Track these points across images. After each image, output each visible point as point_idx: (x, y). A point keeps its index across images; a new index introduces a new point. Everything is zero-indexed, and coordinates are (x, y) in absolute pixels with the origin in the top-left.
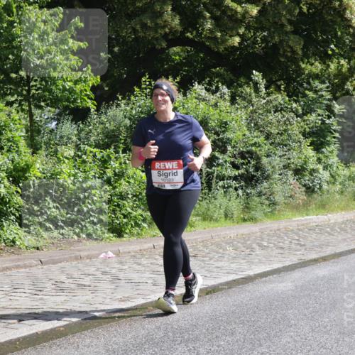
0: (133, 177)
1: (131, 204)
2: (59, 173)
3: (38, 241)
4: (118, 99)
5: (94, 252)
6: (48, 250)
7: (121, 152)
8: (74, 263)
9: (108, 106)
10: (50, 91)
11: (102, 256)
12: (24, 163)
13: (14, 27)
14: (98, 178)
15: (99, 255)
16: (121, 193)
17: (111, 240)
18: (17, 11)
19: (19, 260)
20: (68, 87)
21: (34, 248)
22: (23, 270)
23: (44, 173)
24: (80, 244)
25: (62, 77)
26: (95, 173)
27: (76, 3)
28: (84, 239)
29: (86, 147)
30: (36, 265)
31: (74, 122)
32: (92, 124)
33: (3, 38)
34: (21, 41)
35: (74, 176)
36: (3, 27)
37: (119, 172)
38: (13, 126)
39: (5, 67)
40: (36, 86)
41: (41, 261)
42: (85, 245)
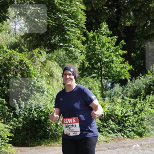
0: (147, 111)
1: (146, 123)
2: (115, 110)
3: (106, 138)
4: (140, 76)
5: (130, 145)
6: (111, 143)
7: (142, 100)
8: (123, 149)
9: (136, 79)
10: (111, 73)
11: (134, 146)
13: (96, 45)
14: (132, 111)
15: (133, 145)
16: (142, 118)
17: (137, 139)
18: (98, 39)
19: (99, 147)
20: (118, 71)
21: (105, 141)
22: (101, 152)
23: (109, 110)
24: (124, 140)
25: (116, 66)
26: (131, 109)
27: (122, 34)
28: (126, 138)
29: (127, 98)
30: (107, 150)
31: (120, 86)
32: (128, 87)
33: (91, 50)
34: (99, 51)
35: (121, 110)
36: (91, 45)
37: (141, 109)
38: (95, 88)
39: (92, 62)
40: (104, 70)
41: (109, 148)
42: (126, 141)
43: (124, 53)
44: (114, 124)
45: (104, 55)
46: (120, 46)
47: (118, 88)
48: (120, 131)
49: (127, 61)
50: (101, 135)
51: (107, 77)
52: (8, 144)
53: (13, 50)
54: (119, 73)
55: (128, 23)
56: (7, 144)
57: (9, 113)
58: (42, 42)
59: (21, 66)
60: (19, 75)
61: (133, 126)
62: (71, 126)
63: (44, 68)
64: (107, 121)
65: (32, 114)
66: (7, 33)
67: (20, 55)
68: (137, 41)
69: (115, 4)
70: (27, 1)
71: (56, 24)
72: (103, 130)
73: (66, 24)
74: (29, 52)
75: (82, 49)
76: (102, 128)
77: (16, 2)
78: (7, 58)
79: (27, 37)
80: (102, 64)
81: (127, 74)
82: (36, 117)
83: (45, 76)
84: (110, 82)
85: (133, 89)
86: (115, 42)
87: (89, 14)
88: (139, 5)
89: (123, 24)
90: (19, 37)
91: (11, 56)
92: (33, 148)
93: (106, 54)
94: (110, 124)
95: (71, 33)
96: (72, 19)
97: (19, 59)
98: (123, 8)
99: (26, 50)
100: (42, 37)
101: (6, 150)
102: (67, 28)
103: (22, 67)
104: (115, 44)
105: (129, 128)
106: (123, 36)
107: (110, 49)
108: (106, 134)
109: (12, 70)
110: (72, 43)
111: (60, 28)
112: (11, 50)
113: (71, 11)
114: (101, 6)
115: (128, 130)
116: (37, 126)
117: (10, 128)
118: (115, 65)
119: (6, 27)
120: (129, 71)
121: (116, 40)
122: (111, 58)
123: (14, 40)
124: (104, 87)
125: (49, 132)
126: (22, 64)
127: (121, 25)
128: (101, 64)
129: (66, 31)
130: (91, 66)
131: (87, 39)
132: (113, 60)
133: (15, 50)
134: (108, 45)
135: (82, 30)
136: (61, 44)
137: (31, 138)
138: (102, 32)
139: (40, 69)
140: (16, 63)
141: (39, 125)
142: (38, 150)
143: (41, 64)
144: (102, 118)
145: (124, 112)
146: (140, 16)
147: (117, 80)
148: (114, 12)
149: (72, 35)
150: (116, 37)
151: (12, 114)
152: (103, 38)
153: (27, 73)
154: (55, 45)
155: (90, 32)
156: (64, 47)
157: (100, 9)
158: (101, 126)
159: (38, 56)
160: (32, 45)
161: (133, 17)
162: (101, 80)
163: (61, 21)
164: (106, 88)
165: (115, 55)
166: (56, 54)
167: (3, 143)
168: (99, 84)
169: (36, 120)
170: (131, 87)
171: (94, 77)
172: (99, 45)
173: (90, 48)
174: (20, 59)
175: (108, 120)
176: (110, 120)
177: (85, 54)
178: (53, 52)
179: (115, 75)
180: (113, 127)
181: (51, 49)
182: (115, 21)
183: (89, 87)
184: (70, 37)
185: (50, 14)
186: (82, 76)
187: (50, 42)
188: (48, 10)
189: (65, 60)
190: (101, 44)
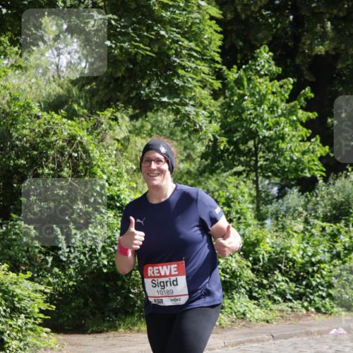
2: (288, 248)
3: (267, 313)
4: (347, 170)
5: (324, 329)
6: (278, 324)
7: (351, 226)
8: (306, 338)
9: (337, 177)
10: (278, 162)
11: (333, 332)
12: (255, 238)
13: (245, 100)
14: (328, 252)
15: (330, 330)
17: (340, 315)
18: (248, 85)
19: (251, 334)
20: (295, 158)
21: (264, 321)
22: (256, 345)
23: (273, 248)
24: (309, 318)
25: (290, 148)
26: (325, 247)
27: (306, 72)
28: (312, 312)
29: (316, 221)
30: (268, 340)
31: (300, 193)
32: (319, 195)
33: (233, 111)
34: (251, 114)
35: (303, 250)
36: (233, 100)
37: (349, 246)
38: (241, 198)
39: (235, 139)
40: (264, 157)
41: (273, 336)
42: (314, 319)
43: (309, 118)
44: (286, 282)
45: (263, 122)
46: (300, 102)
47: (294, 197)
48: (299, 297)
49: (318, 136)
50: (255, 306)
51: (270, 172)
52: (41, 328)
53: (53, 113)
54: (298, 163)
55: (321, 47)
56: (39, 328)
57: (43, 257)
58: (119, 94)
59: (71, 148)
60: (66, 169)
61: (330, 286)
63: (124, 154)
64: (269, 275)
65: (97, 258)
67: (69, 125)
68: (341, 89)
69: (290, 3)
71: (153, 52)
72: (259, 294)
73: (176, 50)
74: (90, 117)
75: (212, 109)
76: (257, 289)
77: (60, 4)
78: (39, 131)
79: (84, 82)
80: (258, 144)
81: (315, 165)
82: (105, 266)
83: (127, 171)
84: (276, 184)
85: (330, 200)
86: (289, 91)
87: (229, 28)
88: (346, 6)
89: (307, 51)
90: (66, 82)
91: (49, 127)
92: (98, 336)
93: (268, 120)
94: (275, 280)
95: (187, 71)
96: (190, 41)
97: (66, 134)
98: (308, 15)
99: (84, 113)
100: (119, 82)
101: (38, 340)
102: (178, 61)
103: (73, 151)
104: (289, 96)
105: (321, 290)
106: (308, 77)
107: (277, 108)
108: (265, 303)
109: (51, 158)
110: (189, 95)
111: (162, 61)
112: (48, 113)
113: (187, 22)
114: (257, 9)
115: (317, 294)
116: (107, 286)
117: (47, 291)
118: (289, 145)
120: (321, 159)
121: (291, 87)
122: (279, 129)
123: (55, 90)
124: (263, 195)
125: (136, 299)
126: (75, 145)
127: (304, 52)
128: (256, 142)
129: (175, 67)
130: (232, 147)
131: (225, 85)
132: (283, 134)
133: (57, 113)
134: (272, 100)
135: (212, 65)
136: (165, 99)
137: (94, 314)
138: (259, 69)
139: (116, 156)
140: (61, 142)
141: (112, 283)
142: (111, 341)
143: (117, 144)
144: (257, 267)
145: (310, 254)
146: (348, 33)
147: (292, 180)
148: (287, 22)
149: (190, 77)
150: (291, 79)
151: (50, 259)
152: (260, 83)
153: (85, 164)
154: (150, 100)
155: (230, 70)
156: (172, 105)
157: (254, 15)
158: (254, 286)
159: (110, 125)
160: (97, 102)
161: (331, 34)
162: (255, 179)
163: (165, 44)
164: (266, 199)
165: (288, 121)
166: (152, 120)
167: (30, 326)
168: (250, 189)
169: (107, 272)
170: (326, 197)
171: (239, 174)
172: (252, 98)
173: (229, 107)
174: (68, 134)
175: (272, 271)
176: (275, 272)
177: (218, 120)
178: (144, 117)
179: (289, 168)
180: (284, 287)
181: (140, 109)
182: (290, 44)
183: (228, 196)
184: (185, 82)
185: (140, 29)
186: (210, 170)
187: (137, 94)
188: (134, 19)
189: (172, 134)
190: (255, 97)
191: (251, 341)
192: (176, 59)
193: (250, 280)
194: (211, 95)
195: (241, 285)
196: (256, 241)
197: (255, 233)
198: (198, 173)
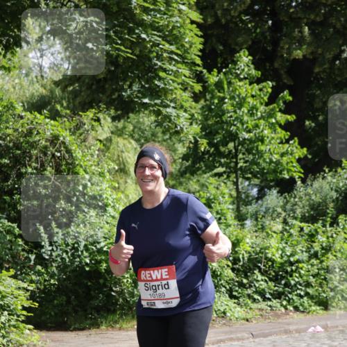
0: (340, 251)
2: (267, 248)
3: (247, 312)
4: (324, 171)
5: (303, 327)
6: (258, 323)
7: (328, 226)
8: (284, 337)
9: (315, 179)
10: (258, 164)
11: (310, 330)
12: (234, 238)
13: (225, 103)
14: (306, 252)
15: (308, 329)
16: (328, 267)
17: (317, 313)
18: (229, 88)
19: (231, 332)
20: (274, 160)
21: (244, 319)
22: (236, 343)
23: (253, 247)
24: (288, 317)
25: (270, 150)
26: (303, 247)
27: (284, 76)
28: (291, 311)
29: (294, 222)
30: (248, 338)
31: (279, 194)
32: (298, 197)
33: (213, 114)
34: (231, 117)
35: (282, 250)
36: (213, 103)
37: (326, 246)
38: (222, 199)
39: (215, 141)
40: (244, 159)
41: (252, 335)
42: (292, 318)
43: (287, 120)
44: (266, 281)
45: (243, 124)
46: (278, 105)
47: (273, 198)
48: (278, 296)
49: (296, 138)
50: (235, 305)
51: (250, 173)
52: (24, 325)
53: (36, 113)
54: (277, 165)
55: (299, 51)
56: (22, 325)
57: (26, 255)
58: (101, 95)
59: (53, 148)
60: (49, 168)
61: (308, 285)
62: (158, 286)
63: (107, 154)
64: (249, 274)
65: (79, 256)
66: (23, 75)
67: (51, 125)
68: (319, 92)
69: (269, 8)
70: (69, 4)
71: (135, 55)
72: (239, 293)
73: (157, 54)
74: (72, 117)
75: (193, 111)
76: (237, 288)
77: (43, 5)
78: (22, 131)
79: (67, 83)
80: (238, 146)
81: (294, 167)
82: (87, 264)
83: (109, 172)
84: (256, 185)
85: (308, 200)
86: (268, 94)
87: (210, 32)
88: (323, 11)
89: (285, 55)
90: (49, 83)
91: (33, 126)
92: (81, 333)
93: (247, 123)
94: (255, 279)
95: (168, 74)
96: (171, 44)
97: (49, 133)
98: (286, 20)
99: (66, 113)
100: (102, 84)
101: (20, 337)
102: (159, 64)
103: (56, 151)
104: (268, 99)
105: (299, 289)
106: (287, 81)
107: (257, 111)
108: (245, 302)
109: (34, 157)
110: (170, 97)
111: (144, 64)
112: (31, 113)
113: (168, 26)
114: (236, 14)
115: (295, 293)
116: (89, 284)
117: (30, 288)
118: (268, 147)
119: (19, 61)
120: (299, 160)
121: (270, 90)
122: (258, 131)
123: (38, 90)
124: (243, 196)
125: (117, 297)
126: (58, 145)
127: (282, 56)
128: (237, 144)
129: (156, 70)
130: (213, 149)
131: (205, 88)
132: (262, 136)
133: (40, 113)
134: (251, 102)
135: (193, 68)
136: (146, 101)
137: (76, 312)
138: (239, 72)
139: (98, 156)
140: (44, 142)
141: (94, 281)
142: (92, 338)
143: (99, 144)
144: (237, 266)
145: (288, 254)
146: (324, 38)
147: (271, 181)
148: (266, 27)
149: (171, 80)
150: (270, 83)
151: (33, 257)
152: (240, 86)
153: (67, 164)
154: (132, 101)
155: (210, 74)
156: (153, 106)
157: (234, 20)
158: (235, 285)
159: (93, 125)
160: (80, 103)
161: (308, 39)
162: (235, 180)
163: (146, 47)
164: (247, 200)
165: (267, 124)
166: (134, 122)
167: (13, 323)
168: (230, 190)
169: (89, 271)
170: (304, 198)
171: (219, 175)
172: (232, 101)
173: (210, 110)
174: (51, 134)
175: (251, 270)
176: (255, 272)
177: (199, 122)
178: (126, 118)
179: (268, 169)
180: (263, 287)
181: (122, 110)
182: (269, 48)
183: (209, 197)
184: (165, 85)
185: (122, 32)
186: (192, 171)
187: (119, 96)
188: (116, 22)
189: (154, 135)
190: (235, 100)
191: (231, 339)
192: (157, 62)
193: (230, 280)
194: (192, 97)
195: (222, 284)
196: (236, 242)
197: (235, 233)
198: (179, 174)
